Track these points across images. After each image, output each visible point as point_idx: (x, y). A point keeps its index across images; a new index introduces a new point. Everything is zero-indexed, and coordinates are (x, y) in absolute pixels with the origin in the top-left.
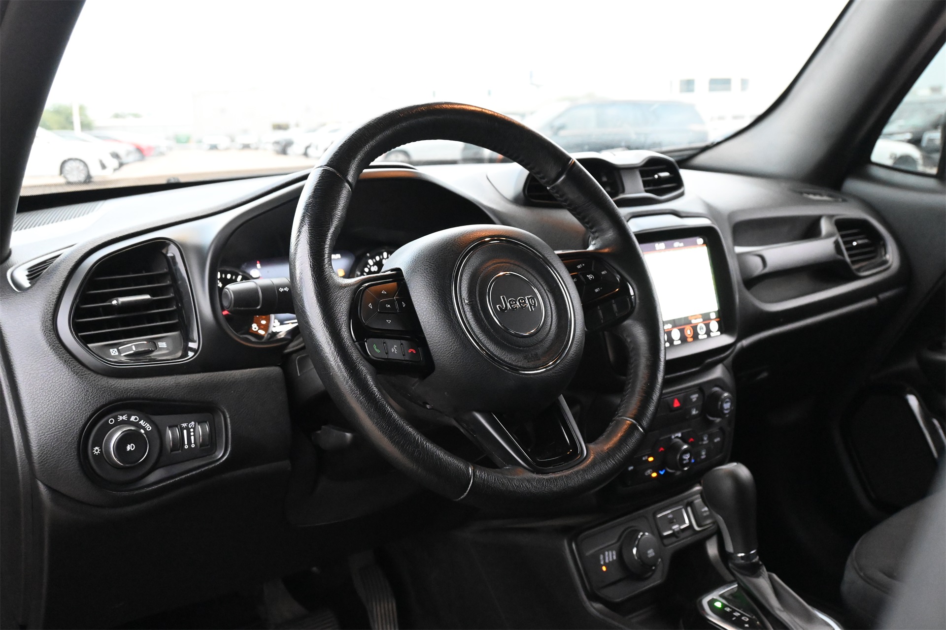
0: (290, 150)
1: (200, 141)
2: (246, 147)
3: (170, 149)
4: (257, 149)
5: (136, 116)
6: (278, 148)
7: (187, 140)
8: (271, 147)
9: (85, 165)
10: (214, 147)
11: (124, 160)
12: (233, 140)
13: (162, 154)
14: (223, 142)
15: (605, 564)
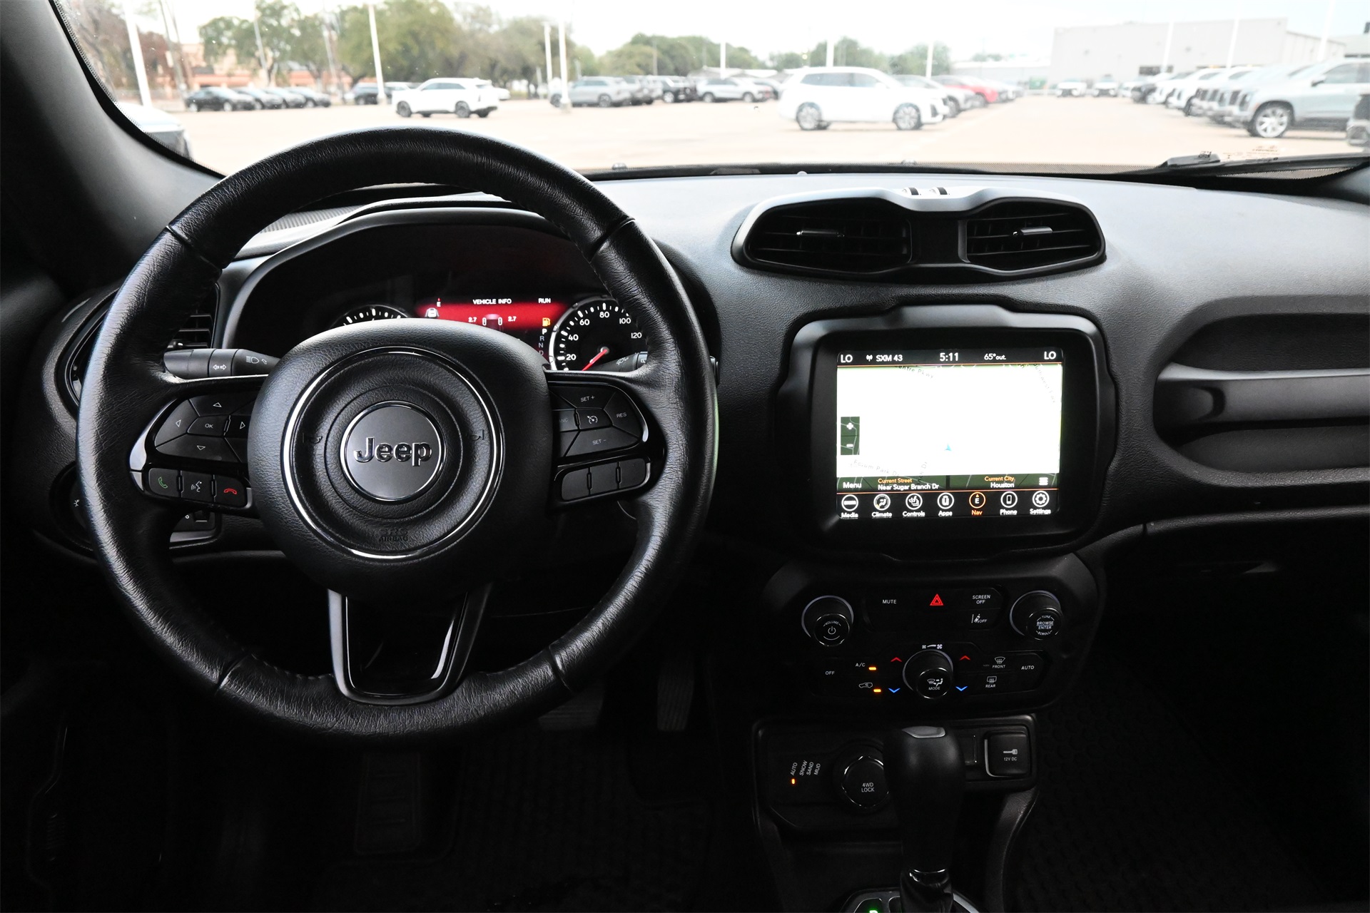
0: (1150, 98)
1: (1054, 87)
2: (1104, 93)
3: (1018, 94)
4: (1115, 96)
5: (997, 58)
6: (1137, 94)
7: (1042, 84)
8: (1129, 94)
9: (918, 110)
10: (1067, 93)
11: (963, 106)
12: (1090, 86)
13: (1007, 100)
14: (1080, 87)
15: (797, 776)
